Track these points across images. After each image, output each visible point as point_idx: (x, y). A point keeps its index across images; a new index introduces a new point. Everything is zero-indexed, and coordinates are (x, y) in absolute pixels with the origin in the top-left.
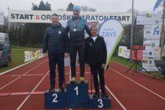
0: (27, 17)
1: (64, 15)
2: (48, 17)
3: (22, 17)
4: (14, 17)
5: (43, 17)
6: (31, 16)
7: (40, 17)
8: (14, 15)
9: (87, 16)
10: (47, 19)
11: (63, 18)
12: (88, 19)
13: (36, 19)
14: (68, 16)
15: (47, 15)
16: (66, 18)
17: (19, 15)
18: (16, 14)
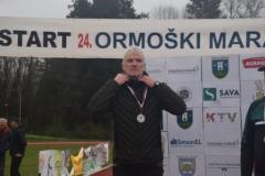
0: (49, 38)
1: (171, 32)
2: (117, 39)
3: (34, 40)
4: (10, 42)
5: (103, 41)
6: (65, 35)
7: (92, 40)
8: (9, 33)
9: (249, 33)
10: (115, 47)
11: (165, 41)
12: (252, 43)
13: (80, 46)
14: (182, 35)
15: (115, 34)
16: (175, 42)
17: (25, 33)
18: (15, 32)
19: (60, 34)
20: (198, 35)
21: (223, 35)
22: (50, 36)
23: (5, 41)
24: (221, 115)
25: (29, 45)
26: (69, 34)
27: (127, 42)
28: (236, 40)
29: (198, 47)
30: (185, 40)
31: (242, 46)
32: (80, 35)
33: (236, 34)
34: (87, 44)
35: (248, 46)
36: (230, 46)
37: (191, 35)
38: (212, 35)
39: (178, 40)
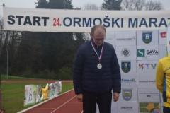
1: (107, 18)
2: (76, 21)
3: (28, 21)
4: (14, 22)
5: (68, 22)
6: (45, 19)
7: (61, 22)
8: (13, 17)
9: (151, 19)
10: (74, 25)
11: (103, 23)
12: (152, 24)
13: (54, 25)
14: (113, 19)
15: (75, 19)
16: (109, 23)
17: (23, 17)
18: (17, 17)
19: (43, 18)
20: (122, 19)
21: (136, 20)
22: (37, 19)
23: (11, 22)
24: (147, 65)
25: (25, 24)
26: (48, 18)
27: (81, 23)
28: (143, 23)
29: (122, 26)
30: (115, 22)
31: (147, 26)
32: (55, 19)
33: (143, 19)
34: (58, 24)
35: (150, 26)
36: (140, 26)
37: (118, 19)
38: (130, 20)
39: (111, 22)
